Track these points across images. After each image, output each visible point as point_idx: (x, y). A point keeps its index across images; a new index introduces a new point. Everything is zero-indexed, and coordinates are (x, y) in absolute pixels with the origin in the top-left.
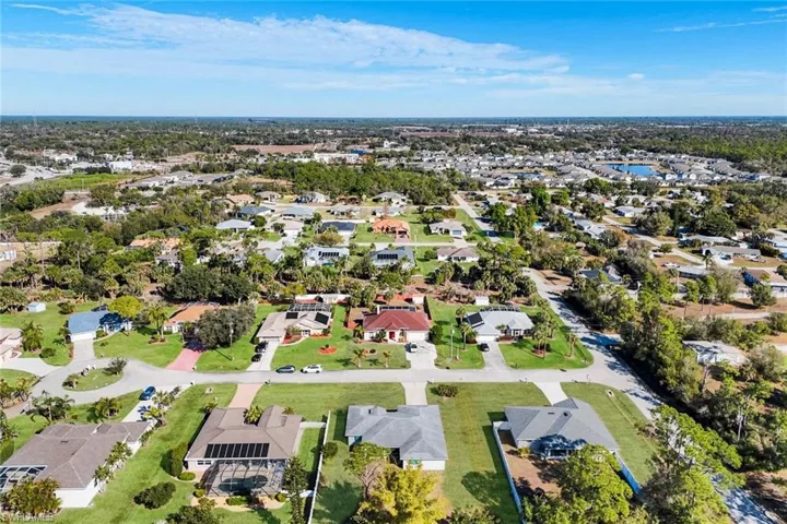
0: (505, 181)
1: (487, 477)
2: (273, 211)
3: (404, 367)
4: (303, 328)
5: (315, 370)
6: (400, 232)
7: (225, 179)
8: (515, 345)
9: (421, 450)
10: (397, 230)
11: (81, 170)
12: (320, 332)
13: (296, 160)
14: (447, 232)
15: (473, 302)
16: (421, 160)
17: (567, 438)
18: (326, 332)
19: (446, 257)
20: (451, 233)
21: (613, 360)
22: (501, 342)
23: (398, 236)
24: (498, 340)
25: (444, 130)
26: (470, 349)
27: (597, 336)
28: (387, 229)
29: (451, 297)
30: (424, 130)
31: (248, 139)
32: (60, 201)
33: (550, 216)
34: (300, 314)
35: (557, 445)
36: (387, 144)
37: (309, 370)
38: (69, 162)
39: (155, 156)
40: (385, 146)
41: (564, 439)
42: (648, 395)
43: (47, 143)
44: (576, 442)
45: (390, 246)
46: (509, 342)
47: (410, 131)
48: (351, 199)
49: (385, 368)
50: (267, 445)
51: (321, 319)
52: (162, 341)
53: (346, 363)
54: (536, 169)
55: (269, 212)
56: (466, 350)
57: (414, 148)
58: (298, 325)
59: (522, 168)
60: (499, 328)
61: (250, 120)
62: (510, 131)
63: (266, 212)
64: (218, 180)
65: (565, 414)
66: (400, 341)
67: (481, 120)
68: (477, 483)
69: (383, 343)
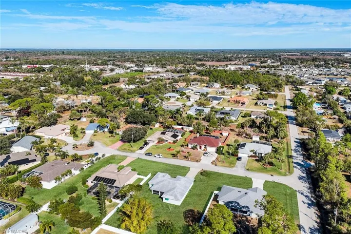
0: (319, 82)
1: (196, 213)
2: (192, 90)
3: (197, 161)
4: (165, 139)
5: (159, 156)
6: (242, 103)
7: (183, 76)
8: (256, 160)
9: (172, 195)
10: (240, 102)
11: (133, 70)
12: (172, 142)
13: (219, 69)
14: (266, 105)
15: (251, 138)
16: (282, 70)
17: (240, 204)
18: (174, 142)
19: (255, 116)
20: (268, 105)
21: (304, 175)
22: (250, 158)
23: (240, 105)
24: (249, 157)
25: (307, 55)
26: (233, 158)
27: (306, 163)
28: (236, 101)
29: (242, 135)
30: (296, 55)
31: (205, 59)
32: (119, 82)
33: (327, 101)
34: (167, 133)
35: (233, 206)
36: (269, 62)
37: (157, 156)
38: (132, 67)
39: (163, 66)
40: (268, 62)
41: (238, 204)
42: (309, 195)
43: (128, 60)
44: (243, 207)
45: (232, 109)
46: (254, 159)
47: (288, 55)
48: (230, 87)
49: (188, 160)
50: (115, 180)
51: (175, 136)
52: (114, 137)
53: (174, 156)
54: (346, 76)
55: (191, 90)
56: (231, 159)
57: (282, 64)
58: (163, 138)
59: (337, 75)
60: (251, 151)
61: (213, 50)
62: (346, 55)
63: (189, 91)
64: (180, 76)
65: (246, 193)
66: (204, 150)
67: (332, 50)
68: (190, 214)
69: (195, 151)
